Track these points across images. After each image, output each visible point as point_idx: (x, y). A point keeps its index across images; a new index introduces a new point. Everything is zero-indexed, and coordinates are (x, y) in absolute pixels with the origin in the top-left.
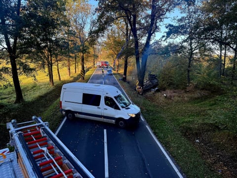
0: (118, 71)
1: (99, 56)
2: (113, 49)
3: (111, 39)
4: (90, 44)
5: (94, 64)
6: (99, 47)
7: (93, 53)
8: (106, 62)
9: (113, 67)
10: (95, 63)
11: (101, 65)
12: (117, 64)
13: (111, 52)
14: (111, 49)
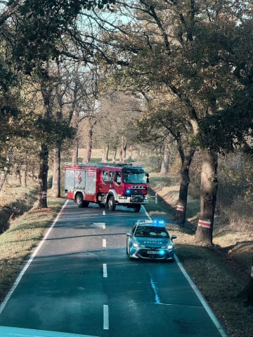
0: (209, 233)
1: (84, 128)
2: (180, 81)
3: (166, 14)
4: (18, 53)
5: (45, 186)
6: (85, 69)
7: (40, 109)
8: (127, 171)
9: (173, 199)
10: (52, 173)
11: (91, 190)
12: (207, 185)
13: (166, 98)
14: (167, 80)
